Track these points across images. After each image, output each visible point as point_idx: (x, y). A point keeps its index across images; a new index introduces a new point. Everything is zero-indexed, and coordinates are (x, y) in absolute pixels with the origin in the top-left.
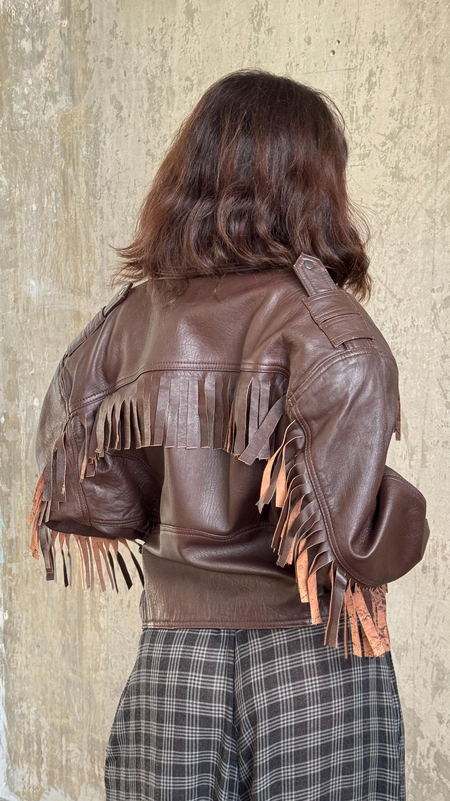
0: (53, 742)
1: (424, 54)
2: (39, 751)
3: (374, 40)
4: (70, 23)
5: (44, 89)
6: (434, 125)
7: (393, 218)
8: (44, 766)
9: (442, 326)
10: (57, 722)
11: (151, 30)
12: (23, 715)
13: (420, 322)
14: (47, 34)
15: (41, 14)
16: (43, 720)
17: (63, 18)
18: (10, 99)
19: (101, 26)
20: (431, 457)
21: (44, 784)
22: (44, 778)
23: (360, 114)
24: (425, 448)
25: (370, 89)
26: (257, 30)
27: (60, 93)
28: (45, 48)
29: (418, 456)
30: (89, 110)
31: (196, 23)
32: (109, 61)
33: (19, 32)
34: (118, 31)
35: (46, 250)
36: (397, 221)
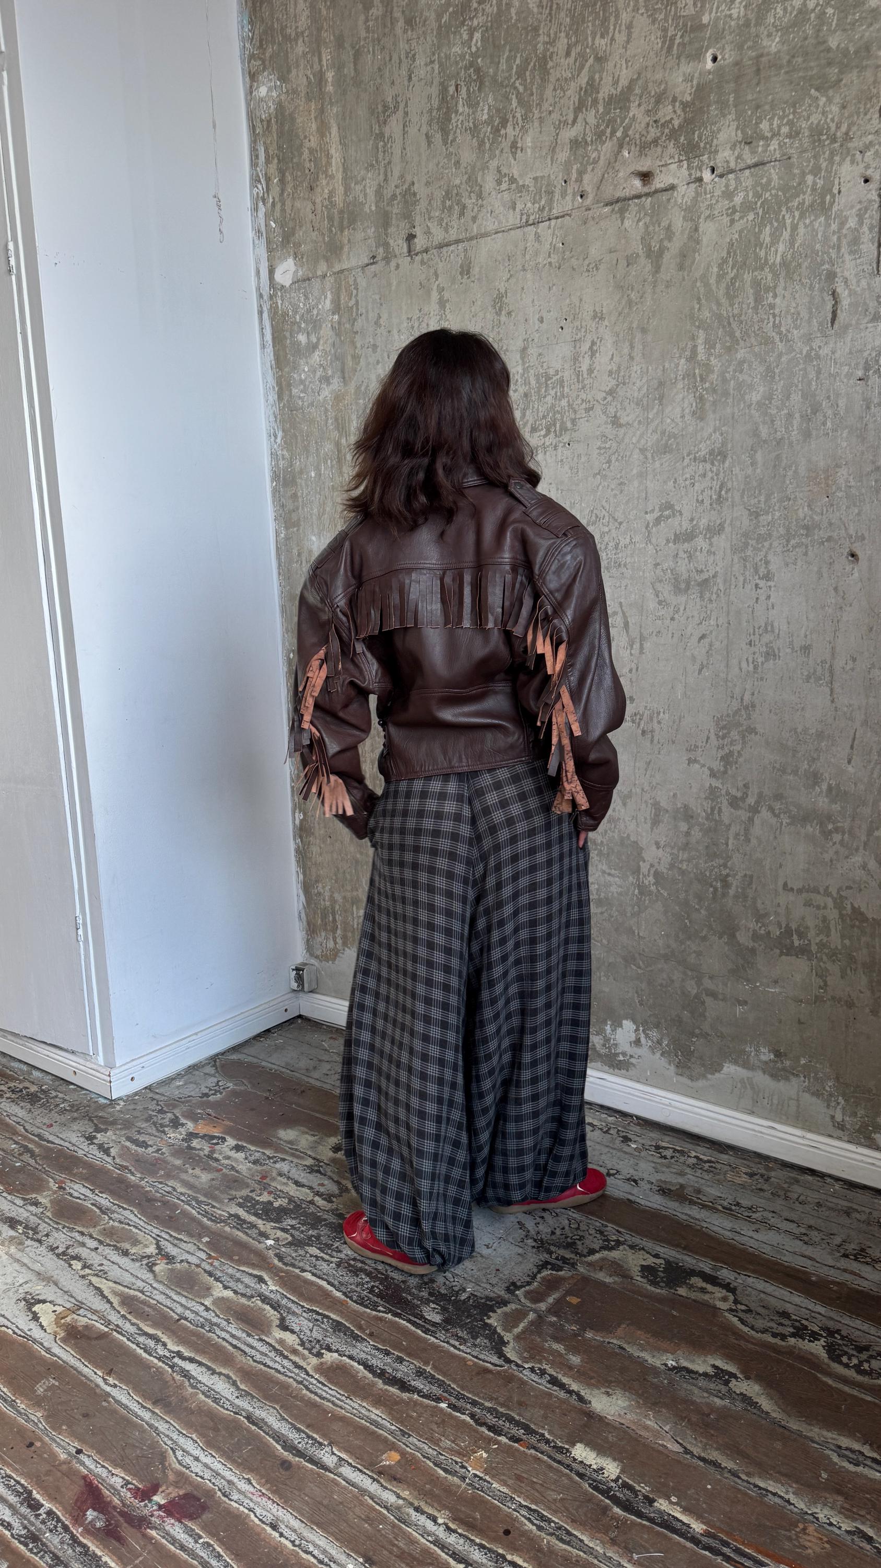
0: (345, 911)
1: (635, 325)
2: (334, 920)
3: (595, 317)
4: (340, 317)
5: (318, 374)
6: (644, 380)
7: (613, 458)
8: (339, 932)
9: (654, 540)
10: (349, 895)
11: (410, 319)
12: (319, 894)
13: (637, 538)
14: (321, 327)
15: (315, 312)
16: (337, 896)
17: (334, 314)
18: (289, 385)
19: (367, 319)
20: (647, 645)
21: (339, 946)
22: (339, 941)
23: (585, 376)
24: (642, 639)
25: (593, 355)
26: (498, 313)
27: (333, 377)
28: (318, 339)
29: (637, 646)
30: (358, 388)
31: (448, 311)
32: (375, 347)
33: (296, 327)
34: (381, 321)
35: (324, 510)
36: (617, 460)
